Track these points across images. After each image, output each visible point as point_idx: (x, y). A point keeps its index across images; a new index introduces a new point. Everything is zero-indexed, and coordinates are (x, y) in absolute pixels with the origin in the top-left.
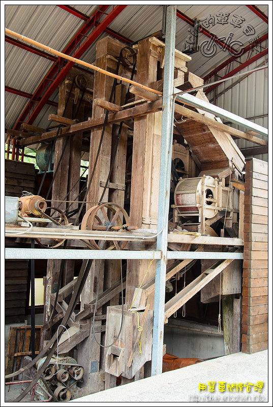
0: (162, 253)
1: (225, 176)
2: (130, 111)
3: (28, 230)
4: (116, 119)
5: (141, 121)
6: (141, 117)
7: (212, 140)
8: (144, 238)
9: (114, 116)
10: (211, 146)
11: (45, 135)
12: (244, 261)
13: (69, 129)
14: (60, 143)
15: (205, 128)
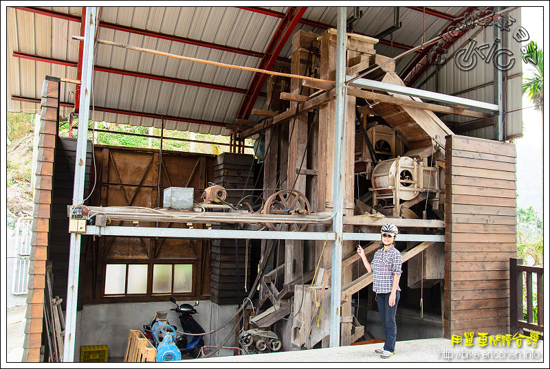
0: (336, 234)
1: (427, 156)
2: (314, 100)
3: (200, 215)
4: (304, 109)
5: (324, 109)
6: (324, 106)
7: (410, 120)
8: (317, 220)
9: (303, 106)
10: (411, 125)
11: (257, 127)
12: (446, 243)
13: (272, 121)
14: (268, 133)
15: (399, 108)
